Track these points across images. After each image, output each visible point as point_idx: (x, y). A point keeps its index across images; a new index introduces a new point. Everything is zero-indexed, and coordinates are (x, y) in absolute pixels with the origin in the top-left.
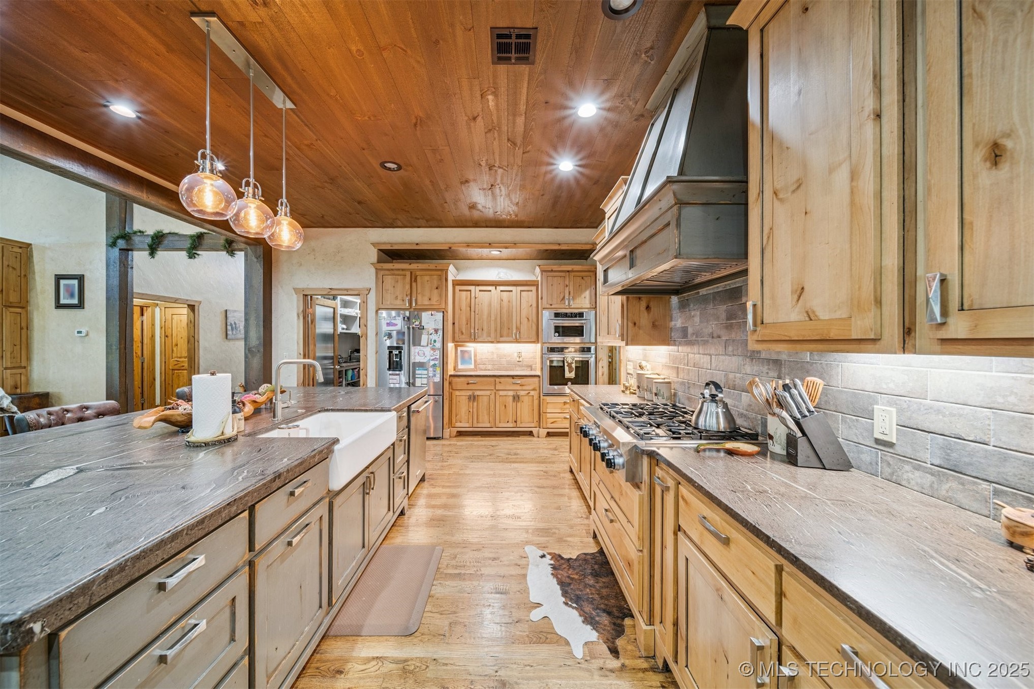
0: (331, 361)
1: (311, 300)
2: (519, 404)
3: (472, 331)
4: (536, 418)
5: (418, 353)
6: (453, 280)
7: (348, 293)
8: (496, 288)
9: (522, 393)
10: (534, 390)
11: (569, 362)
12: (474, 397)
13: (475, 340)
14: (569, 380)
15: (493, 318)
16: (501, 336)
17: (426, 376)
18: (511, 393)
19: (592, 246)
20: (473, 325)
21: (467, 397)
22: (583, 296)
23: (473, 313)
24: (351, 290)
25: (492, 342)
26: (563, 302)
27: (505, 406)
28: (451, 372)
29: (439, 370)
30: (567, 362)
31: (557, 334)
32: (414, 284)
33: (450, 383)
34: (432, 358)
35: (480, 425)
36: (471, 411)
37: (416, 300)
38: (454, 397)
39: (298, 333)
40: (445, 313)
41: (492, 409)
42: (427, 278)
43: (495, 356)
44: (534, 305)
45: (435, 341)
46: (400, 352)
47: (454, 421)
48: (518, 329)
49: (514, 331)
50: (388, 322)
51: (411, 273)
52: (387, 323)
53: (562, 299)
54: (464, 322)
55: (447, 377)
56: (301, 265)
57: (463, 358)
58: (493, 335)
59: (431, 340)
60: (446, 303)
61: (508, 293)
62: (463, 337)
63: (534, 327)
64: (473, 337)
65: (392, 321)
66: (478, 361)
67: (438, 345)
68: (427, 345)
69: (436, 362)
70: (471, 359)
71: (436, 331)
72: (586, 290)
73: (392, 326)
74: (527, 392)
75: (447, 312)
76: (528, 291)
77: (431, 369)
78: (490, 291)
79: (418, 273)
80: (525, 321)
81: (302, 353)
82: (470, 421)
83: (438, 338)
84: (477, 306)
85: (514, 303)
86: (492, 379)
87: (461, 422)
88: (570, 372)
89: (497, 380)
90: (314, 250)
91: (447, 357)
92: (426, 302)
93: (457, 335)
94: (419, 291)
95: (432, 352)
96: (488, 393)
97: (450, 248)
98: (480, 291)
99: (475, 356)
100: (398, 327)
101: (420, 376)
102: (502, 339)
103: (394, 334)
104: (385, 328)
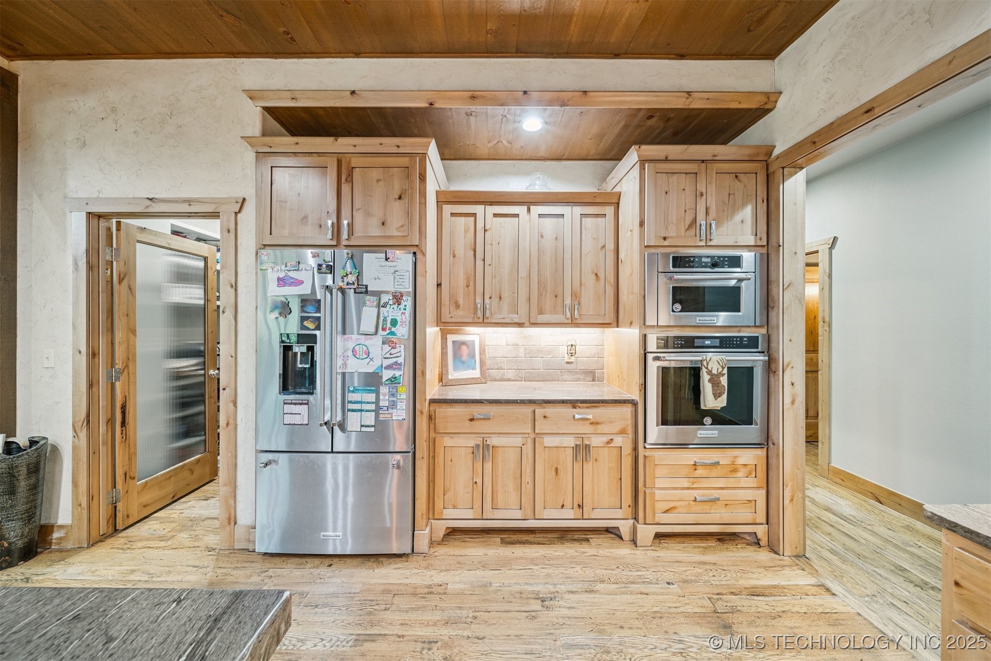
0: (201, 360)
1: (118, 229)
2: (588, 467)
3: (479, 300)
4: (628, 499)
5: (354, 351)
6: (437, 192)
7: (194, 209)
8: (529, 210)
9: (596, 441)
10: (622, 432)
11: (715, 372)
12: (485, 447)
13: (484, 322)
14: (710, 413)
15: (523, 273)
16: (541, 312)
17: (373, 407)
18: (570, 442)
19: (763, 99)
20: (479, 288)
21: (471, 450)
22: (738, 218)
23: (479, 263)
24: (198, 201)
25: (520, 325)
26: (692, 232)
27: (557, 470)
28: (433, 390)
29: (404, 393)
30: (709, 372)
31: (678, 306)
32: (346, 188)
33: (430, 418)
34: (386, 363)
35: (498, 514)
36: (479, 481)
37: (351, 226)
38: (440, 451)
39: (76, 304)
40: (419, 255)
41: (527, 477)
42: (375, 174)
43: (521, 352)
44: (611, 246)
45: (394, 323)
46: (311, 349)
47: (439, 504)
48: (575, 296)
49: (568, 301)
50: (282, 275)
51: (339, 162)
52: (279, 279)
53: (690, 227)
54: (462, 283)
55: (423, 407)
56: (84, 144)
57: (457, 355)
58: (523, 309)
59: (385, 320)
60: (422, 232)
61: (554, 220)
62: (460, 313)
63: (610, 292)
64: (480, 314)
65: (291, 274)
66: (488, 363)
67: (403, 331)
68: (376, 333)
69: (397, 373)
70: (473, 356)
71: (398, 298)
72: (744, 205)
73: (291, 285)
74: (606, 439)
75: (424, 254)
76: (597, 216)
77: (384, 390)
78: (517, 216)
79: (355, 161)
80: (590, 279)
81: (84, 349)
82: (478, 505)
83: (402, 314)
84: (488, 247)
85: (568, 243)
86: (527, 410)
87: (454, 507)
88: (717, 396)
89: (539, 411)
90: (114, 110)
91: (424, 360)
92: (375, 231)
93: (445, 310)
94: (357, 205)
95: (387, 348)
96: (518, 441)
97: (431, 104)
98: (495, 215)
99: (482, 352)
100: (305, 289)
101: (357, 406)
102: (541, 318)
103: (295, 306)
104: (276, 292)
